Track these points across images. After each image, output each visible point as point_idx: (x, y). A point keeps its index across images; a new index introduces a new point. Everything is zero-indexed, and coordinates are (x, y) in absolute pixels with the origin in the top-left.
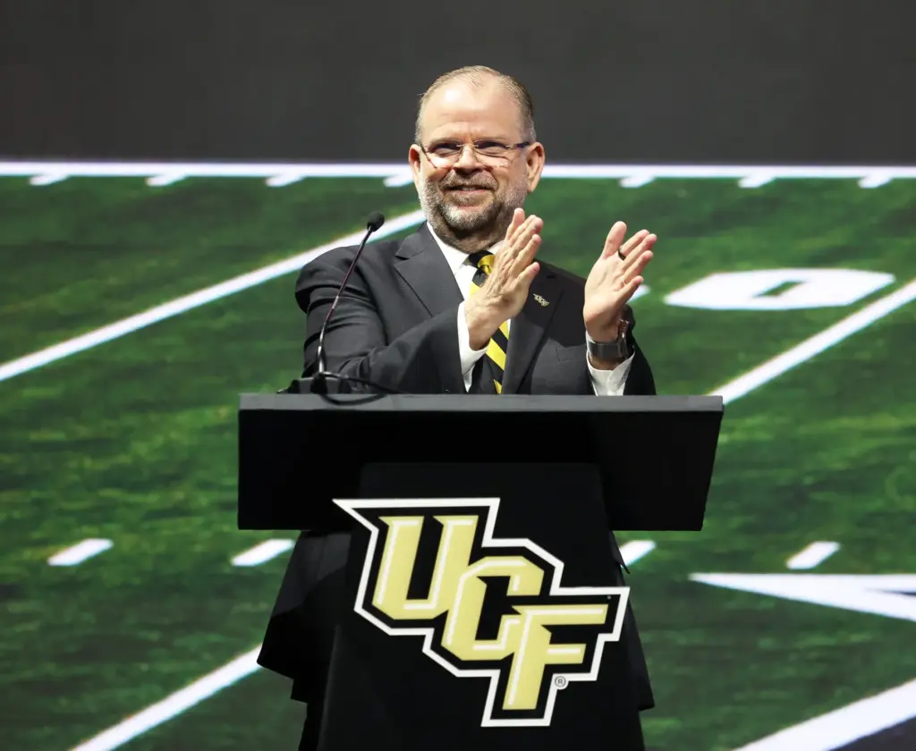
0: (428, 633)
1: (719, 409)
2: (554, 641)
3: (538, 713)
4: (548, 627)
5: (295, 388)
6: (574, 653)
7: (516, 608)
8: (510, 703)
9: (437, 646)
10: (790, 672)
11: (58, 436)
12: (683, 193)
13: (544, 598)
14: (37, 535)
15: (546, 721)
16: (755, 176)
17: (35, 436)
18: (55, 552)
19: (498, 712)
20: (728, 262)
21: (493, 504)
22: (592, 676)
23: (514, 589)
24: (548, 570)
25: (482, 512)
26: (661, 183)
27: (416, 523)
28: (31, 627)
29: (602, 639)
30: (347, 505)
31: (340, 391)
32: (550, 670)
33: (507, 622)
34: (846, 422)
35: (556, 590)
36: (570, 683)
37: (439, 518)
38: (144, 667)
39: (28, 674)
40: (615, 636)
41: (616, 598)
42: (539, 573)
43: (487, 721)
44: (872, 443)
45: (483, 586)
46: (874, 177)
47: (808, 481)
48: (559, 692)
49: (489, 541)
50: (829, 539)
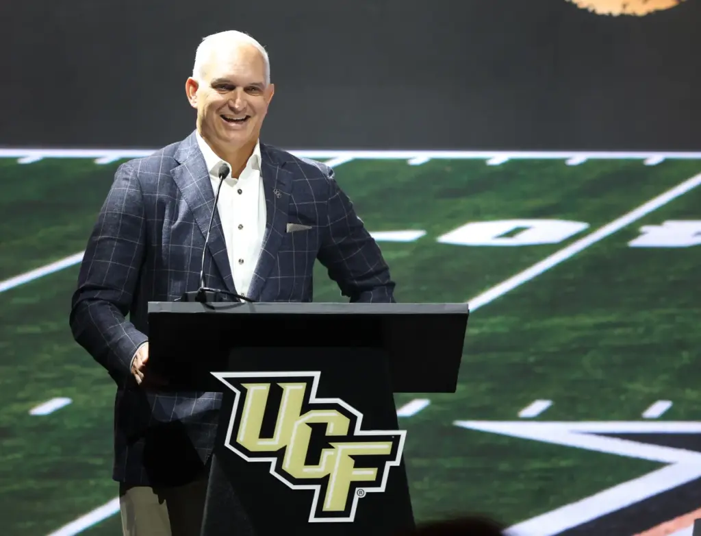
0: (274, 460)
1: (466, 312)
2: (356, 466)
3: (346, 513)
4: (352, 457)
5: (185, 298)
6: (369, 474)
7: (332, 444)
8: (327, 507)
9: (279, 469)
10: (521, 486)
11: (36, 329)
12: (448, 169)
13: (350, 437)
14: (21, 395)
15: (351, 519)
16: (498, 158)
17: (21, 330)
18: (33, 406)
19: (320, 513)
20: (479, 215)
21: (317, 375)
22: (382, 489)
23: (330, 432)
24: (353, 419)
25: (309, 381)
26: (434, 162)
27: (265, 388)
28: (18, 456)
29: (389, 464)
30: (220, 376)
31: (215, 301)
32: (354, 485)
33: (326, 454)
34: (556, 321)
35: (358, 432)
36: (367, 493)
37: (281, 385)
38: (92, 482)
39: (16, 487)
40: (397, 463)
41: (398, 437)
42: (347, 421)
43: (312, 519)
44: (574, 335)
45: (310, 430)
46: (576, 158)
47: (532, 359)
48: (359, 499)
49: (313, 400)
50: (545, 398)
